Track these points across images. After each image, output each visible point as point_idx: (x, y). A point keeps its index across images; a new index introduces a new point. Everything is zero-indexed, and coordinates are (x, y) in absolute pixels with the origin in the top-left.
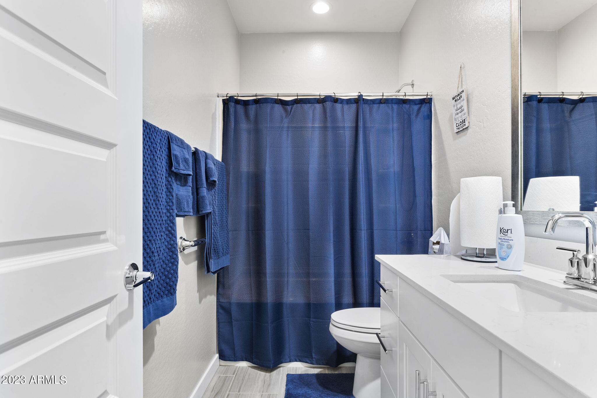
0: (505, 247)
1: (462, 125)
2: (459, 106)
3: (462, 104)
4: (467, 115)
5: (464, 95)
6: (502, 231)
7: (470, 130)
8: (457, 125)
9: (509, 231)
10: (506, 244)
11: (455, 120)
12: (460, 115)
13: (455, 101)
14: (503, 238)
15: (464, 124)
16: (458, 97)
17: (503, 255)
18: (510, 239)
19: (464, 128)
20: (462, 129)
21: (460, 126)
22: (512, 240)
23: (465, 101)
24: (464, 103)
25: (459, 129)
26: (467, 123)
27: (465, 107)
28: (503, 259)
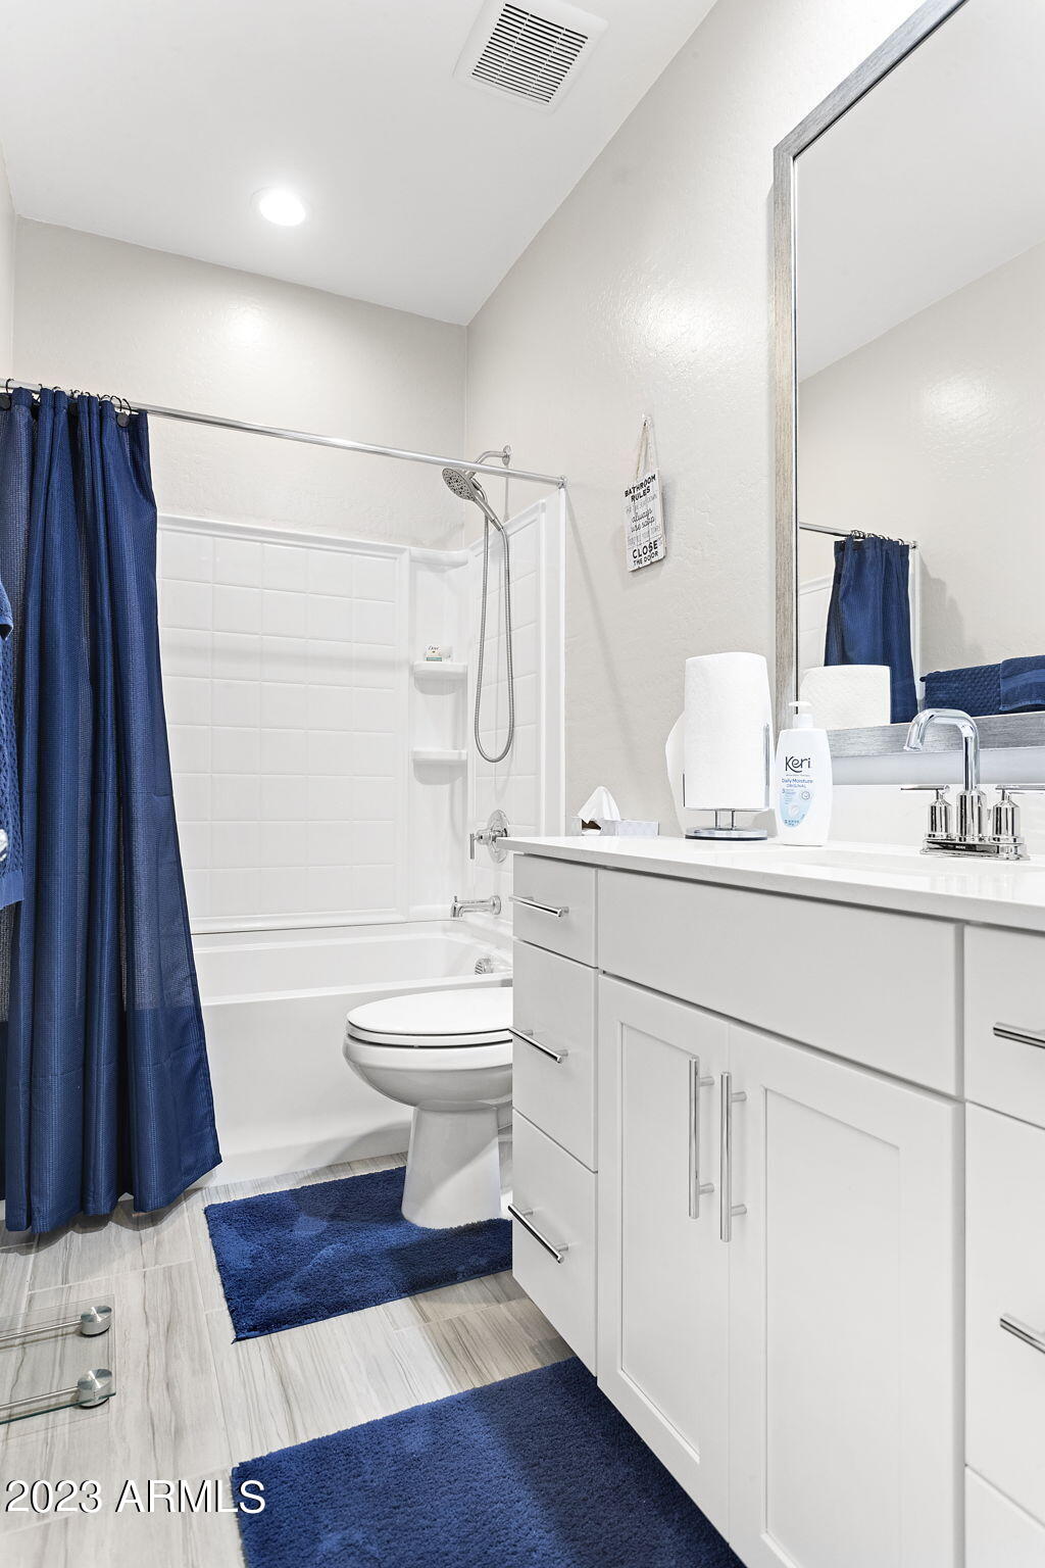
0: (796, 797)
1: (648, 553)
2: (641, 512)
3: (650, 505)
4: (660, 532)
5: (654, 486)
6: (790, 764)
7: (667, 566)
8: (636, 554)
9: (805, 764)
10: (798, 791)
11: (631, 541)
12: (643, 530)
13: (633, 498)
14: (791, 778)
15: (654, 551)
16: (641, 491)
17: (792, 814)
18: (807, 779)
19: (653, 560)
20: (648, 562)
21: (643, 556)
22: (811, 781)
23: (658, 501)
24: (656, 506)
25: (639, 562)
26: (661, 550)
27: (658, 514)
28: (790, 823)
